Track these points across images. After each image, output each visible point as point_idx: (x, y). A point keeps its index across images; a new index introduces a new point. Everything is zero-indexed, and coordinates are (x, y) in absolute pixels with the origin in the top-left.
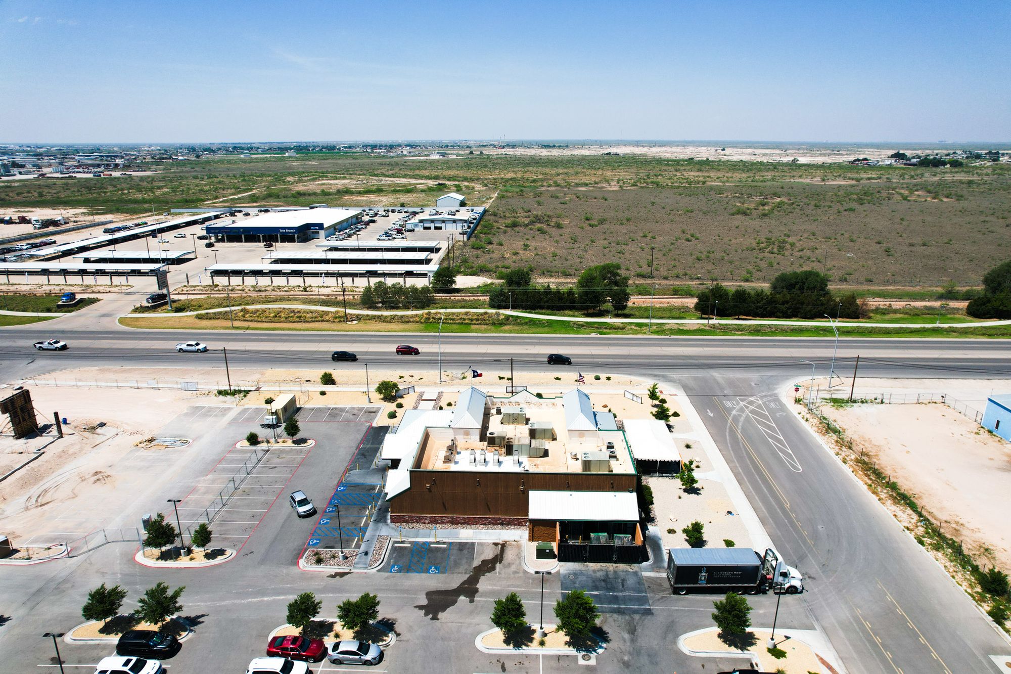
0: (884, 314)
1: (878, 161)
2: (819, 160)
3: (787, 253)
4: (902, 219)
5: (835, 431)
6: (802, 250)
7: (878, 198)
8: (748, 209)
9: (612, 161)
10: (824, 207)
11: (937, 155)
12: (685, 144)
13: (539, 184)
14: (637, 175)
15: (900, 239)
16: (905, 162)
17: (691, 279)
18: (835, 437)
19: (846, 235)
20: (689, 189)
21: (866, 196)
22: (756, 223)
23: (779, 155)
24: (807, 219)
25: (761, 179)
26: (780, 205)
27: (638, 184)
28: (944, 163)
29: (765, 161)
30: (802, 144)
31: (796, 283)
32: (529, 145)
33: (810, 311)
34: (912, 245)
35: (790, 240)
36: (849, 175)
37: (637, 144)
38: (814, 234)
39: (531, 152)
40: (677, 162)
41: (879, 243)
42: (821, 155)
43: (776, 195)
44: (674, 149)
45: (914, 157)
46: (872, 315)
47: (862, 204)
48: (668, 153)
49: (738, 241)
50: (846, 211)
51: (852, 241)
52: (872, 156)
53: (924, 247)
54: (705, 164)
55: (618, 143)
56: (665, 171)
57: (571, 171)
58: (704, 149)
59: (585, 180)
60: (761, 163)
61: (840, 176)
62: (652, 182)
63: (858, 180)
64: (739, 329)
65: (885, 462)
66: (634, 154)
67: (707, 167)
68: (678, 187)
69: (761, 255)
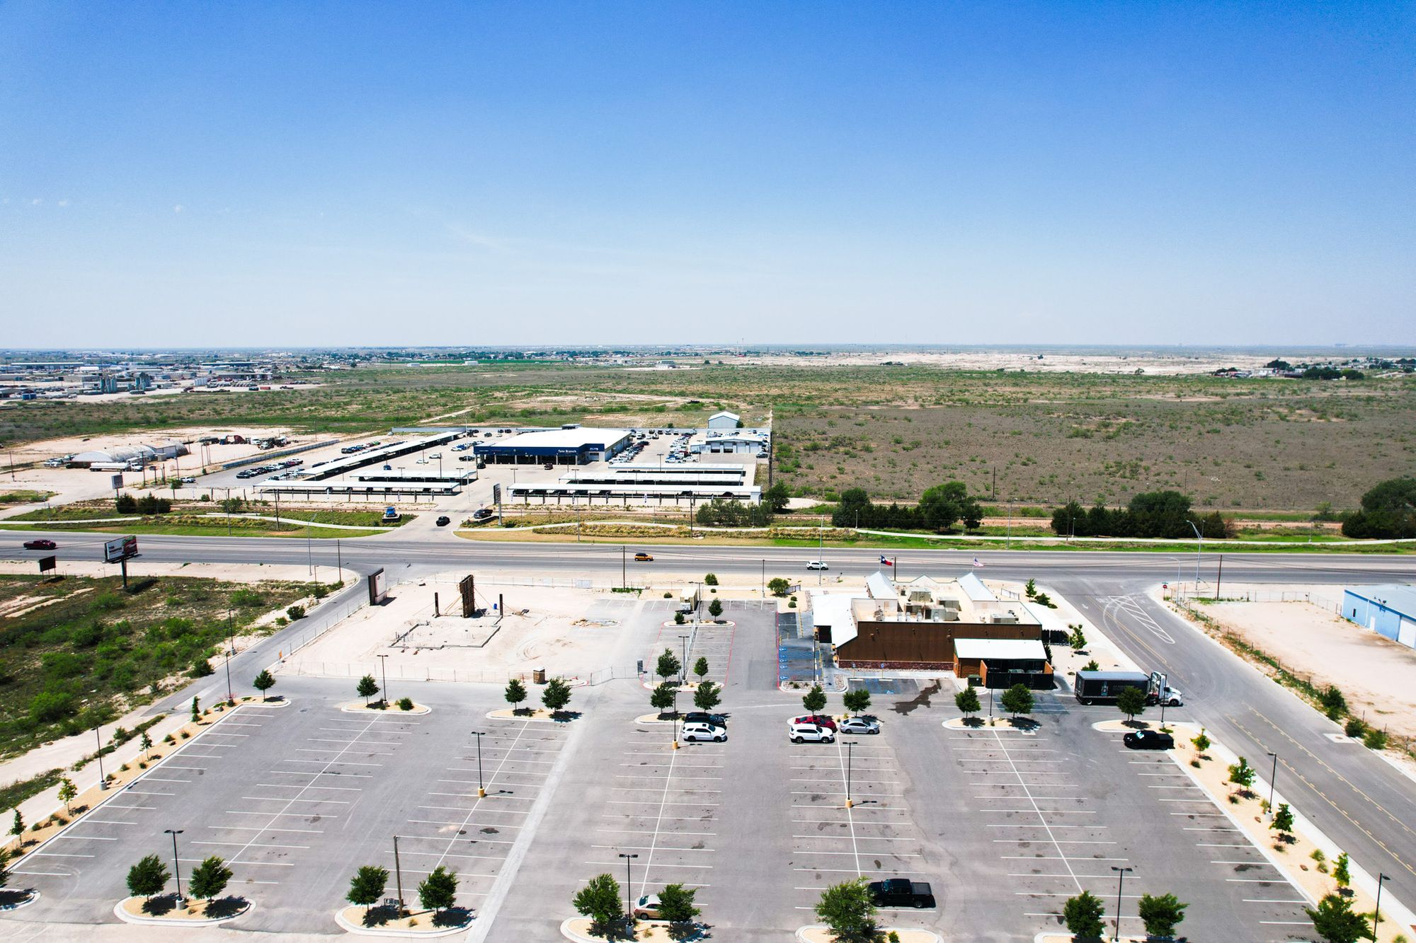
0: (1253, 534)
1: (1250, 372)
2: (1172, 370)
3: (1141, 477)
4: (1278, 442)
5: (1203, 619)
6: (1159, 474)
7: (1249, 418)
8: (1088, 431)
9: (895, 373)
10: (1182, 428)
11: (1330, 363)
12: (987, 349)
13: (817, 402)
14: (936, 390)
15: (1274, 463)
16: (1286, 372)
17: (1038, 502)
18: (1203, 623)
19: (1210, 459)
20: (1008, 408)
21: (1233, 416)
22: (1102, 446)
23: (1118, 364)
24: (1161, 441)
25: (1099, 395)
26: (1126, 426)
27: (942, 401)
28: (1338, 375)
29: (1099, 373)
30: (1148, 348)
31: (1155, 505)
32: (778, 352)
33: (1173, 529)
34: (1287, 469)
35: (1143, 464)
36: (1212, 390)
37: (922, 350)
38: (1171, 458)
39: (785, 361)
40: (983, 375)
41: (1248, 467)
42: (1173, 363)
43: (1119, 414)
44: (973, 357)
45: (1299, 367)
46: (1239, 535)
47: (1228, 425)
48: (967, 362)
49: (1082, 465)
50: (1208, 432)
51: (1216, 464)
52: (1243, 365)
53: (1302, 472)
54: (1020, 377)
55: (897, 349)
56: (971, 385)
57: (850, 386)
58: (1014, 357)
59: (873, 397)
60: (1095, 375)
61: (1200, 391)
62: (960, 400)
63: (1224, 396)
64: (1099, 545)
65: (1250, 638)
66: (922, 364)
67: (1025, 381)
68: (994, 406)
69: (1111, 480)
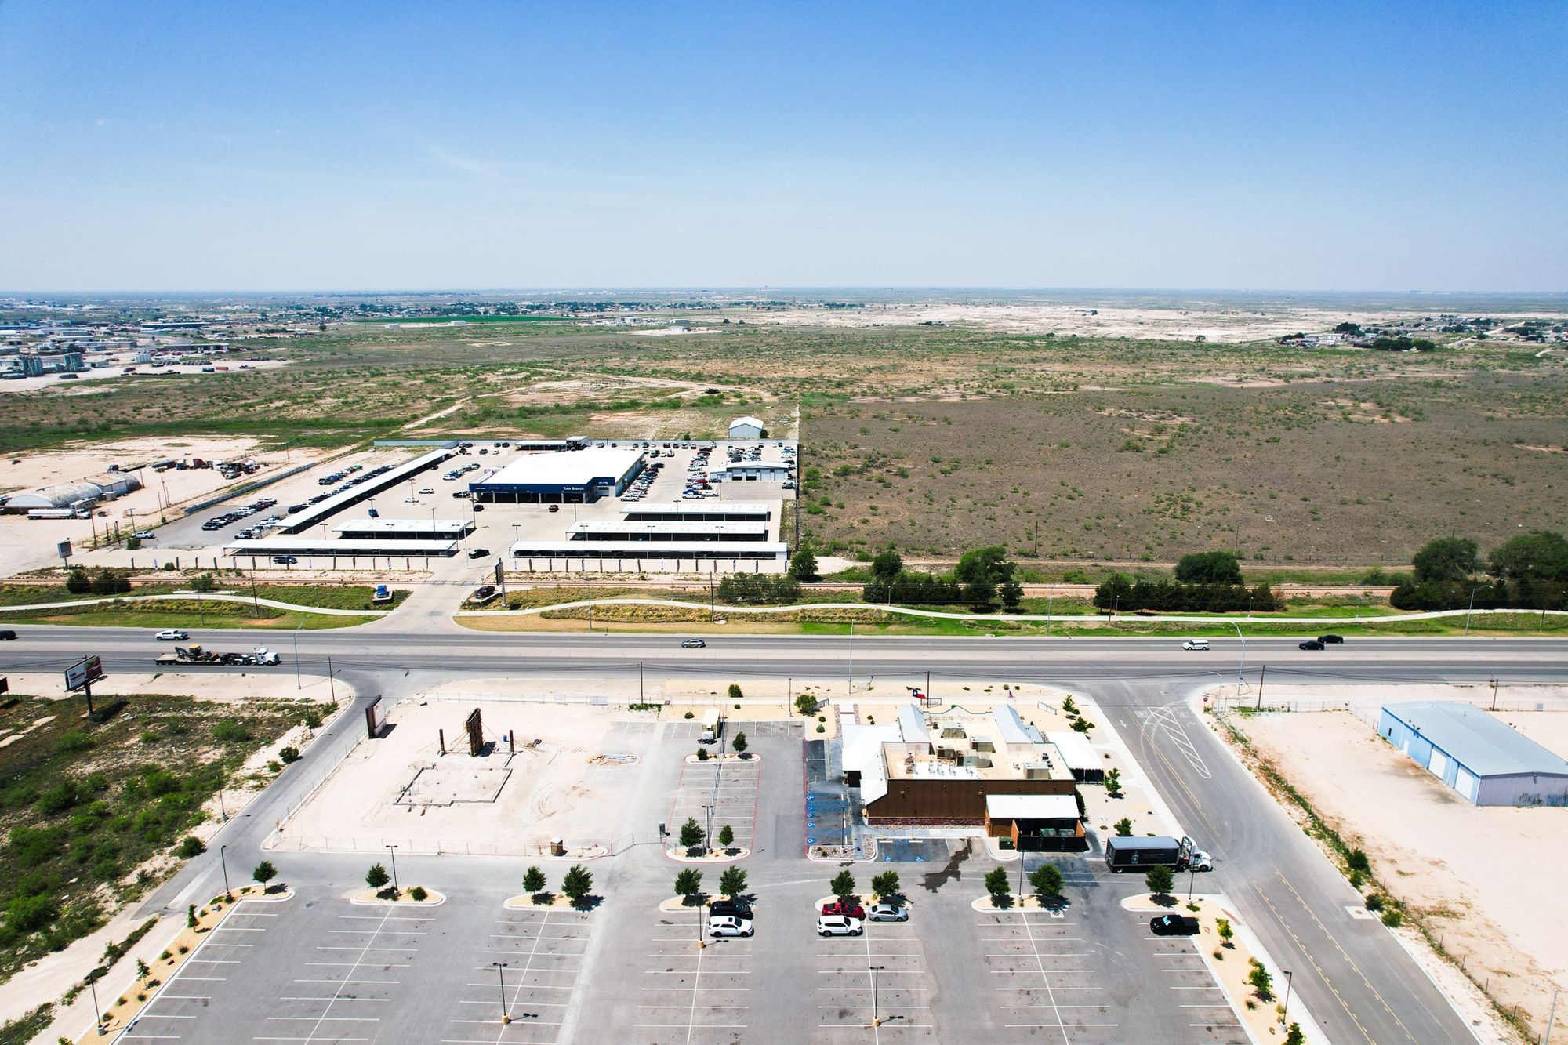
19: (1266, 487)
20: (1056, 400)
23: (1178, 323)
24: (1217, 457)
25: (1154, 378)
26: (1181, 431)
27: (986, 390)
29: (1157, 339)
30: (1207, 296)
31: (1203, 568)
32: (804, 302)
35: (1196, 496)
37: (965, 299)
39: (813, 319)
40: (1031, 342)
41: (1305, 499)
44: (1021, 311)
48: (1014, 320)
49: (1132, 498)
54: (1070, 347)
55: (936, 298)
58: (1066, 312)
60: (1152, 343)
62: (1004, 386)
66: (965, 324)
68: (1042, 397)
